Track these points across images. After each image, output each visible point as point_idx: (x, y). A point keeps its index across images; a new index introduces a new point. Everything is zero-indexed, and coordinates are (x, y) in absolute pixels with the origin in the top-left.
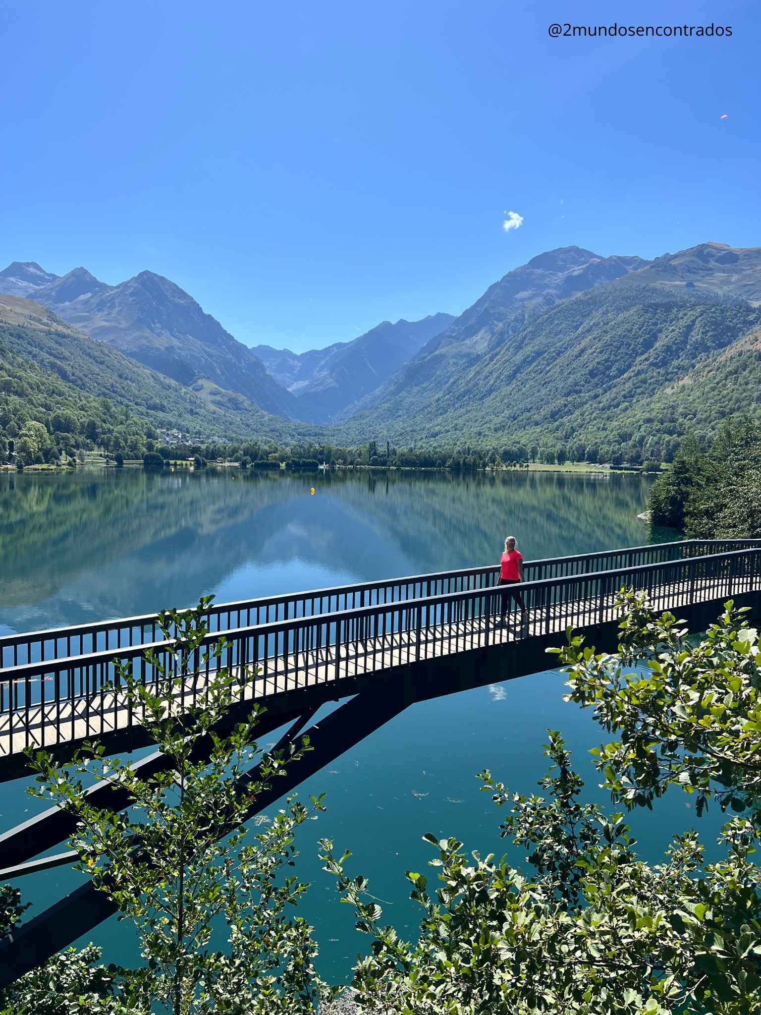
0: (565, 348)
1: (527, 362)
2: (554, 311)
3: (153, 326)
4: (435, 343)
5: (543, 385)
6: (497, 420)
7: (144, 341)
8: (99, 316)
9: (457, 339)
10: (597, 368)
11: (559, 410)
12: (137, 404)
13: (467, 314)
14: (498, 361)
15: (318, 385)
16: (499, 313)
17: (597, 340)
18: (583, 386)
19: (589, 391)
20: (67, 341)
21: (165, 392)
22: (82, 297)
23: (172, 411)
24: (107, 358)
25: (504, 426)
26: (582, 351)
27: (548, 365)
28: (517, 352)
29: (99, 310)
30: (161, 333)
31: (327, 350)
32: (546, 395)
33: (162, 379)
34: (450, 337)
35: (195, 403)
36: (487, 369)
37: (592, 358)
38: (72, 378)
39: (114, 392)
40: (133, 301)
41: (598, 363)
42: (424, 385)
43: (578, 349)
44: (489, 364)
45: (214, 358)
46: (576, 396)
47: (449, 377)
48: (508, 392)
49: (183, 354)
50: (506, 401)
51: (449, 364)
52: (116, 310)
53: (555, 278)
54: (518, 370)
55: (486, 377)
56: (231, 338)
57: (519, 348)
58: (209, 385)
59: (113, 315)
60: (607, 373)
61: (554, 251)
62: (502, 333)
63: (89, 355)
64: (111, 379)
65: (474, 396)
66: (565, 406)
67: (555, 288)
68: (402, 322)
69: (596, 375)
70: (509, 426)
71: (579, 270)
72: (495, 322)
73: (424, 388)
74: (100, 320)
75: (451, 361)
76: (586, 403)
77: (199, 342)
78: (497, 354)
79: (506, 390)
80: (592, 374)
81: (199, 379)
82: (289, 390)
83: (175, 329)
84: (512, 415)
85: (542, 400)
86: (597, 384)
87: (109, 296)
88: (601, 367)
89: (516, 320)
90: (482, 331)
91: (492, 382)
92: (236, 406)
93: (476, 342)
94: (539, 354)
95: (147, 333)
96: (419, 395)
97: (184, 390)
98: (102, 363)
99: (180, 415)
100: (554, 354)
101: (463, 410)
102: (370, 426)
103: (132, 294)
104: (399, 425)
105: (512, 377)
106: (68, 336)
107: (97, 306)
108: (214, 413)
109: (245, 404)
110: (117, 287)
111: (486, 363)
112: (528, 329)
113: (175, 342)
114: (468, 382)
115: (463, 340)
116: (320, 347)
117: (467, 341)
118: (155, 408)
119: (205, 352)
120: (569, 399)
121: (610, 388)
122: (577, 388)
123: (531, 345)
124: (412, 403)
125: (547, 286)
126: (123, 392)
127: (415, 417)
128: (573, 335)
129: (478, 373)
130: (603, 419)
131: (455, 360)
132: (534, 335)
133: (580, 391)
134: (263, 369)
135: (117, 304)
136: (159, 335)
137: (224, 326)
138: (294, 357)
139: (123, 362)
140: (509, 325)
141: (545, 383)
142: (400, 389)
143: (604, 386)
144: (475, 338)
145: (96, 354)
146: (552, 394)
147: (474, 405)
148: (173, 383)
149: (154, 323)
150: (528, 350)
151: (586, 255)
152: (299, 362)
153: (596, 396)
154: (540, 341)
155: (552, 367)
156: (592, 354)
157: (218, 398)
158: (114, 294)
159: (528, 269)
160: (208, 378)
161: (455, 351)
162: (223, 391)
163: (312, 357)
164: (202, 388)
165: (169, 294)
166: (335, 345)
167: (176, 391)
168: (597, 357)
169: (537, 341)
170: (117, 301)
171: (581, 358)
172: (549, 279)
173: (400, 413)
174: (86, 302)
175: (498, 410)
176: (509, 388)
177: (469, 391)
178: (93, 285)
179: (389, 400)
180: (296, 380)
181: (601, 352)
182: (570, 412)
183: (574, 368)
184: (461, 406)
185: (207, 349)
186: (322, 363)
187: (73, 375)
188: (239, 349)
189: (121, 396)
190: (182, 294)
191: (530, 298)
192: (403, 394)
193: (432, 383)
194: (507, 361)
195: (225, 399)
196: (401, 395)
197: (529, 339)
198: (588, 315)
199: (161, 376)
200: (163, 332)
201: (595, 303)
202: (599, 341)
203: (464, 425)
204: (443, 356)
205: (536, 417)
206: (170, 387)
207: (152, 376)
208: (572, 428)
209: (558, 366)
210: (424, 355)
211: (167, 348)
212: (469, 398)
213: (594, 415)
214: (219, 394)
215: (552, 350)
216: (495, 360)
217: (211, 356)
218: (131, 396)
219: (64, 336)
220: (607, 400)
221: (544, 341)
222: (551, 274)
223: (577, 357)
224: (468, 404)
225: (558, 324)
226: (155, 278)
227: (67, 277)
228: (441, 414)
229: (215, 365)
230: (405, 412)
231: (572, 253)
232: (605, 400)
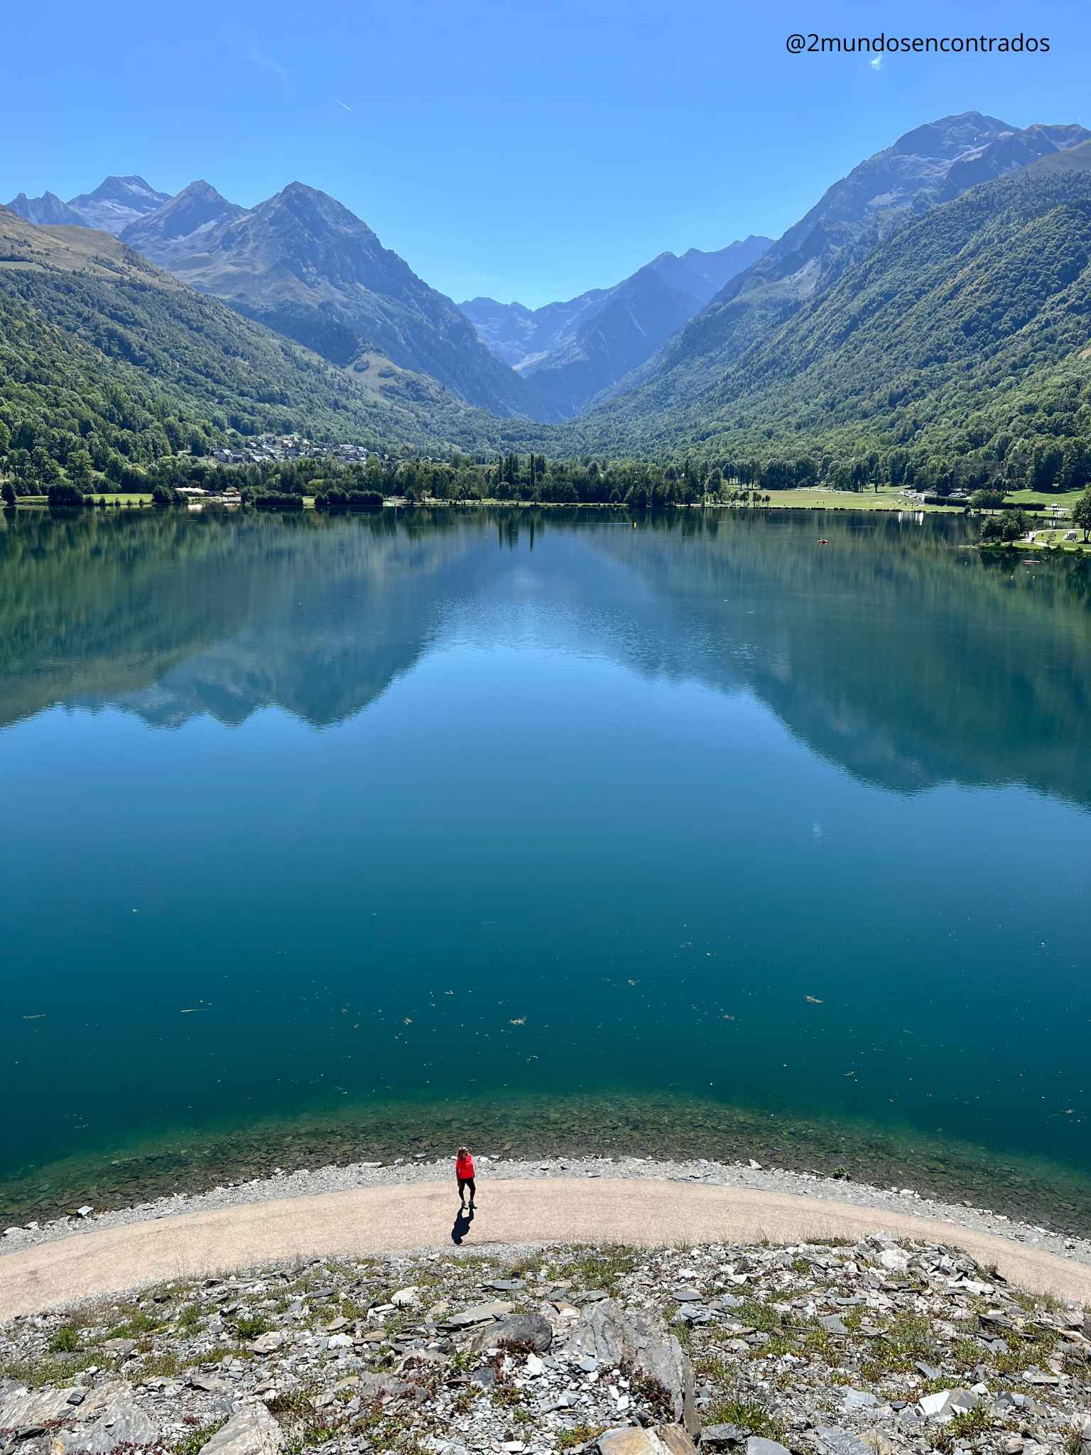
0: (930, 285)
1: (866, 311)
2: (922, 222)
3: (304, 270)
4: (736, 286)
5: (886, 350)
6: (804, 411)
7: (288, 296)
8: (225, 257)
9: (769, 276)
10: (977, 318)
11: (905, 392)
12: (242, 394)
13: (790, 235)
14: (824, 310)
15: (559, 358)
16: (839, 232)
17: (982, 270)
18: (951, 349)
19: (960, 357)
20: (147, 295)
21: (299, 374)
22: (204, 228)
23: (298, 404)
24: (208, 321)
25: (813, 420)
26: (957, 289)
27: (899, 315)
28: (856, 294)
29: (225, 249)
30: (316, 281)
31: (576, 302)
32: (888, 365)
33: (298, 354)
34: (759, 274)
35: (347, 390)
36: (805, 326)
37: (970, 303)
38: (138, 353)
39: (208, 375)
40: (275, 231)
41: (980, 309)
42: (712, 354)
43: (949, 285)
44: (810, 316)
45: (396, 320)
46: (936, 366)
47: (751, 341)
48: (832, 363)
49: (350, 314)
50: (826, 378)
51: (753, 318)
52: (251, 245)
53: (937, 169)
54: (853, 326)
55: (804, 338)
56: (423, 286)
57: (858, 288)
58: (378, 361)
59: (245, 256)
60: (994, 325)
61: (938, 123)
62: (838, 265)
63: (179, 318)
64: (207, 353)
65: (782, 369)
66: (916, 384)
67: (935, 186)
68: (693, 253)
69: (975, 329)
70: (822, 420)
71: (978, 153)
72: (832, 246)
73: (711, 359)
74: (225, 265)
75: (757, 314)
76: (949, 378)
77: (374, 295)
78: (824, 299)
79: (830, 357)
80: (968, 329)
81: (364, 352)
82: (516, 368)
83: (338, 276)
84: (830, 401)
85: (881, 375)
86: (975, 346)
87: (240, 224)
88: (985, 317)
89: (863, 242)
90: (812, 263)
91: (810, 347)
92: (416, 392)
93: (799, 282)
94: (888, 296)
95: (294, 281)
96: (704, 369)
97: (331, 370)
98: (199, 330)
99: (310, 411)
100: (911, 296)
101: (760, 394)
102: (620, 422)
103: (272, 222)
104: (663, 420)
105: (842, 337)
106: (150, 288)
107: (222, 243)
108: (375, 406)
109: (432, 391)
110: (253, 211)
111: (806, 314)
112: (877, 256)
113: (339, 296)
114: (776, 346)
115: (780, 278)
116: (565, 299)
117: (786, 281)
118: (271, 399)
119: (385, 311)
120: (924, 372)
121: (995, 352)
122: (942, 353)
123: (879, 283)
124: (691, 384)
125: (922, 183)
126: (222, 374)
127: (689, 406)
128: (945, 263)
129: (792, 331)
130: (968, 406)
131: (763, 312)
132: (883, 266)
133: (946, 359)
134: (472, 334)
135: (251, 236)
136: (311, 285)
137: (414, 268)
138: (527, 314)
139: (236, 327)
140: (851, 251)
141: (889, 347)
142: (673, 363)
143: (986, 349)
144: (798, 275)
145: (194, 316)
146: (898, 364)
147: (779, 385)
148: (315, 359)
149: (307, 267)
150: (873, 290)
151: (992, 127)
152: (533, 322)
153: (970, 366)
154: (895, 273)
155: (905, 319)
156: (972, 293)
157: (390, 382)
158: (248, 221)
159: (895, 154)
160: (378, 351)
161: (766, 296)
162: (399, 370)
163: (552, 314)
164: (368, 367)
165: (329, 219)
166: (589, 293)
167: (319, 372)
168: (980, 298)
169: (888, 276)
170: (251, 233)
171: (953, 302)
172: (926, 172)
173: (671, 400)
174: (209, 236)
175: (811, 392)
176: (835, 356)
177: (774, 363)
178: (219, 208)
179: (657, 379)
180: (528, 352)
181: (987, 290)
182: (922, 394)
183: (940, 320)
184: (759, 388)
185: (386, 305)
186: (569, 322)
187: (141, 349)
188: (435, 303)
189: (217, 382)
190: (353, 220)
191: (893, 205)
192: (679, 368)
193: (724, 350)
194: (837, 310)
195: (401, 385)
196: (675, 370)
197: (876, 272)
198: (978, 227)
199: (297, 349)
200: (320, 280)
201: (990, 207)
202: (986, 270)
203: (755, 418)
204: (745, 305)
205: (866, 404)
206: (308, 365)
207: (283, 350)
208: (915, 422)
209: (914, 316)
210: (717, 304)
211: (321, 306)
212: (774, 373)
213: (955, 399)
214: (392, 375)
215: (909, 288)
216: (821, 308)
217: (391, 316)
218: (234, 381)
219: (143, 288)
220: (983, 374)
221: (901, 276)
222: (930, 162)
223: (946, 299)
224: (770, 384)
225: (925, 245)
226: (309, 195)
227: (182, 198)
228: (728, 401)
229: (397, 330)
230: (679, 398)
231: (968, 125)
232: (979, 373)
